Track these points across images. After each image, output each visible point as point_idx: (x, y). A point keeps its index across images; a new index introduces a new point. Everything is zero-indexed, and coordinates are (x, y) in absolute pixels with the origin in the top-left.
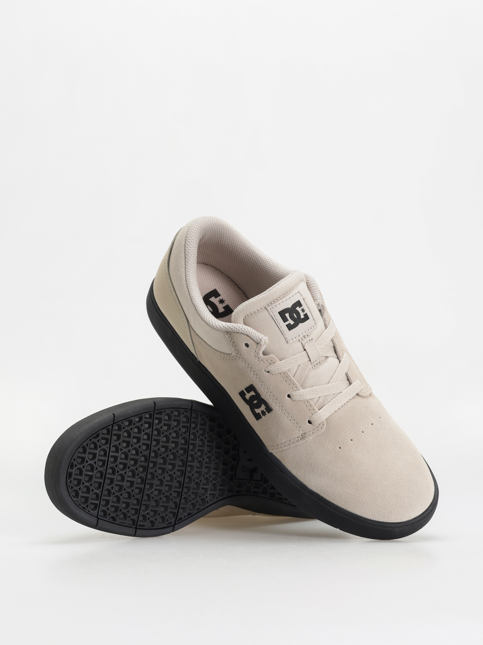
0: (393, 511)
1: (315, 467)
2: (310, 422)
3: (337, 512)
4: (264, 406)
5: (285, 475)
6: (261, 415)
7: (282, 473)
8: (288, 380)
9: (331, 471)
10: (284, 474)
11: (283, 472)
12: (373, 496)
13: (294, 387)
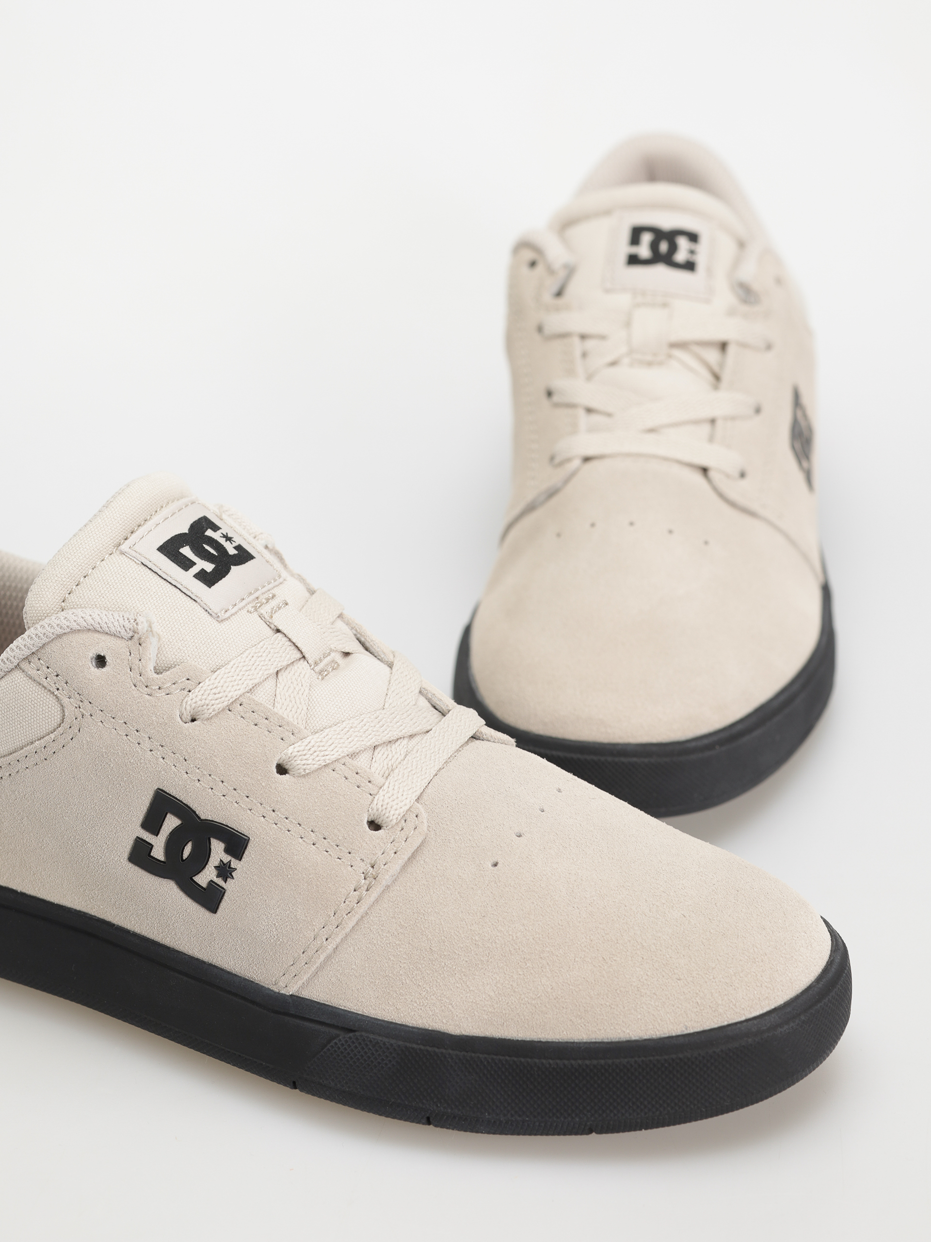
0: (734, 978)
1: (445, 953)
2: (374, 825)
3: (566, 1062)
4: (221, 843)
5: (363, 1034)
6: (220, 881)
7: (351, 1035)
8: (260, 718)
9: (497, 941)
10: (357, 1034)
11: (351, 1031)
12: (656, 959)
13: (287, 733)
